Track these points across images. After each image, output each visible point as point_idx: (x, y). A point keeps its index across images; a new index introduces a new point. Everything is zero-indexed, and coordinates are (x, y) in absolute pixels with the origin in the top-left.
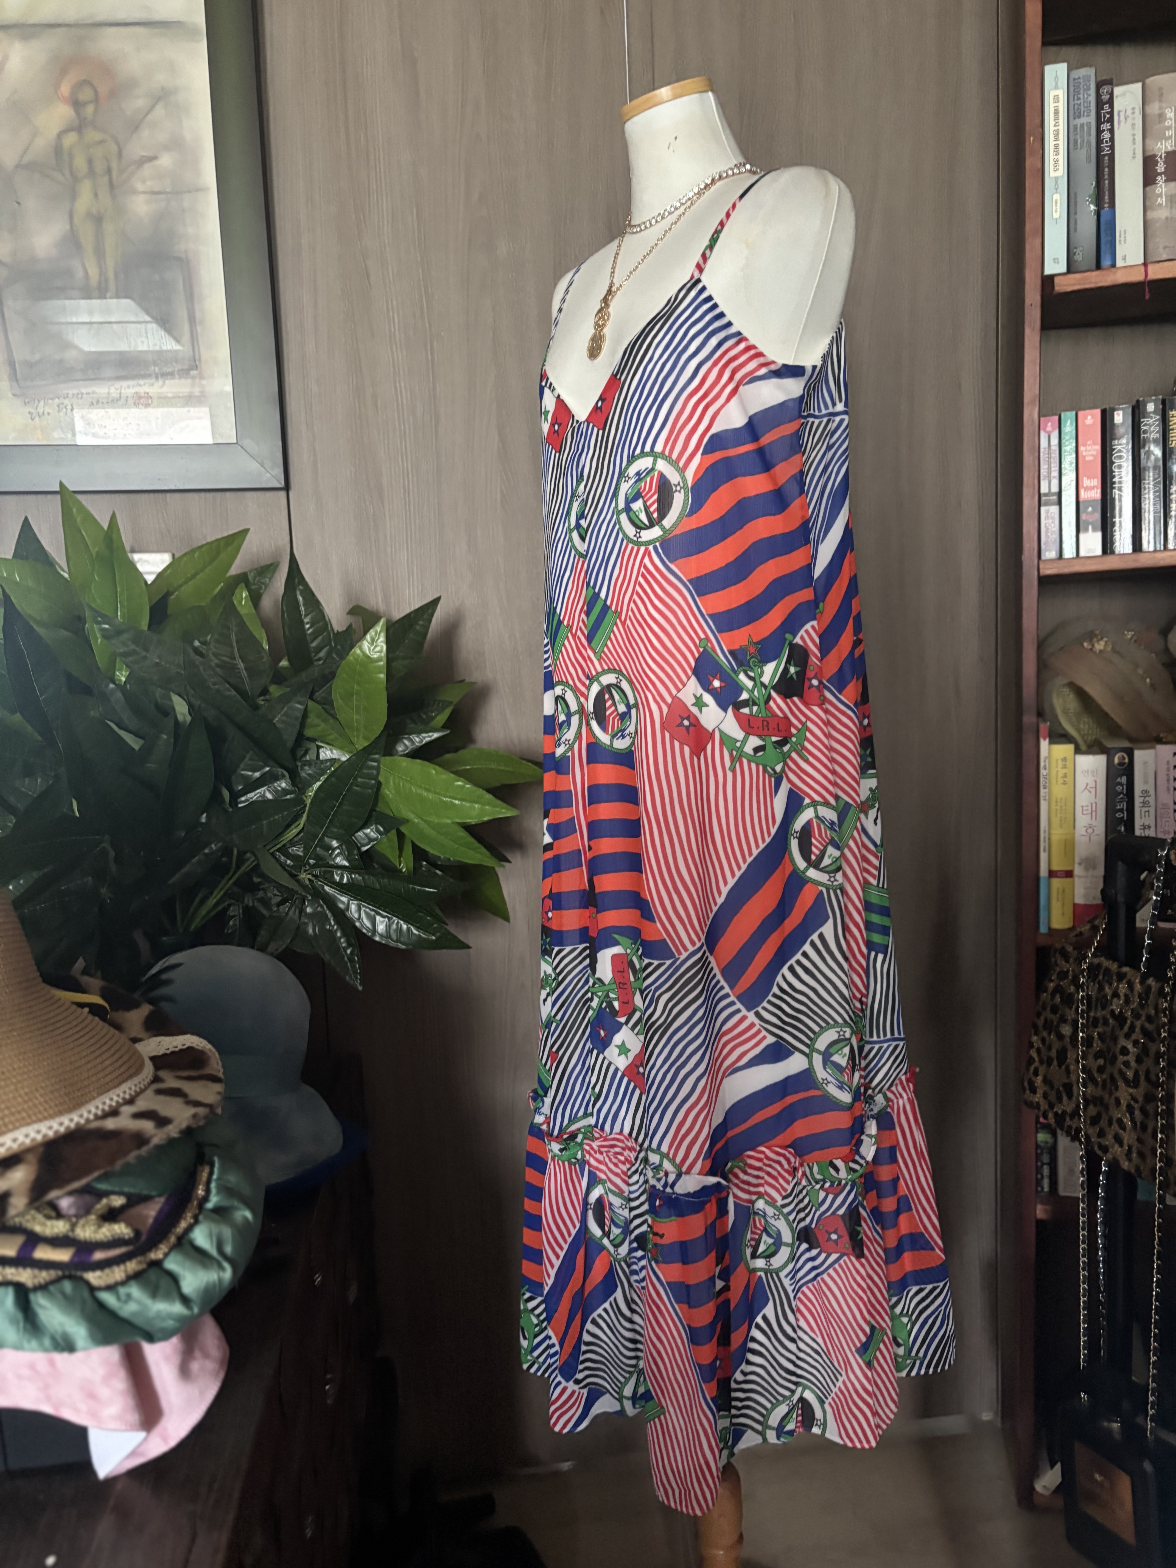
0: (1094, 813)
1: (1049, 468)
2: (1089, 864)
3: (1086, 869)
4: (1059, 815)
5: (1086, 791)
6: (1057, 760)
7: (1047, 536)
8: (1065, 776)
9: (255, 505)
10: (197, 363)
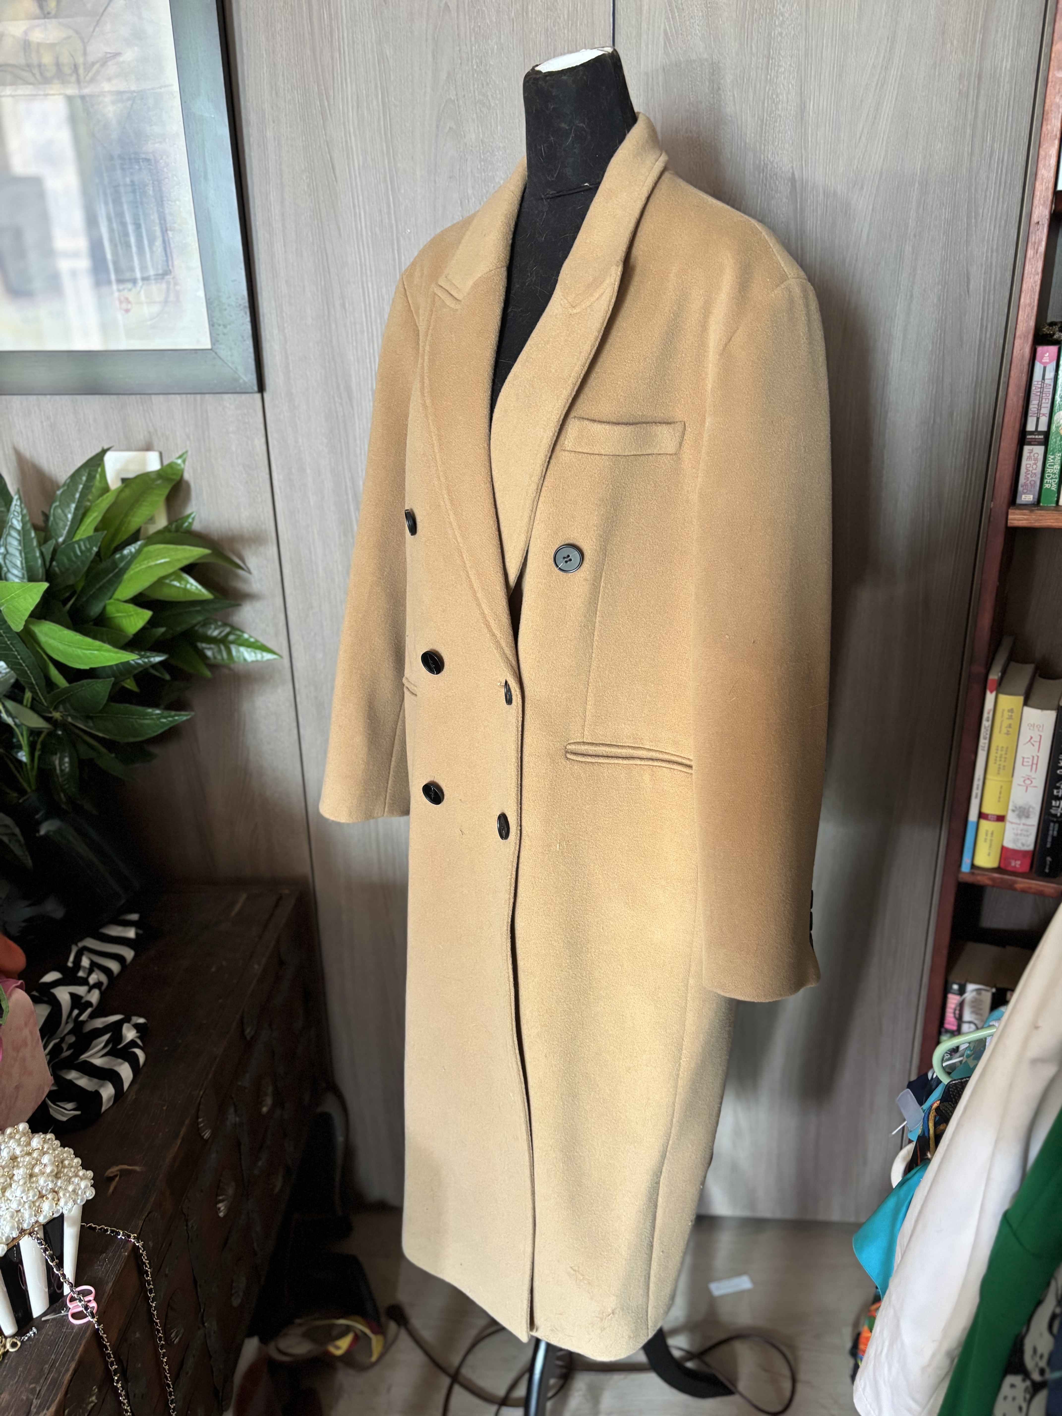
0: (1034, 766)
1: (1040, 406)
2: (1023, 812)
3: (1019, 817)
4: (998, 763)
5: (1029, 743)
6: (1003, 710)
7: (1027, 479)
8: (1010, 726)
9: (232, 407)
10: (171, 268)
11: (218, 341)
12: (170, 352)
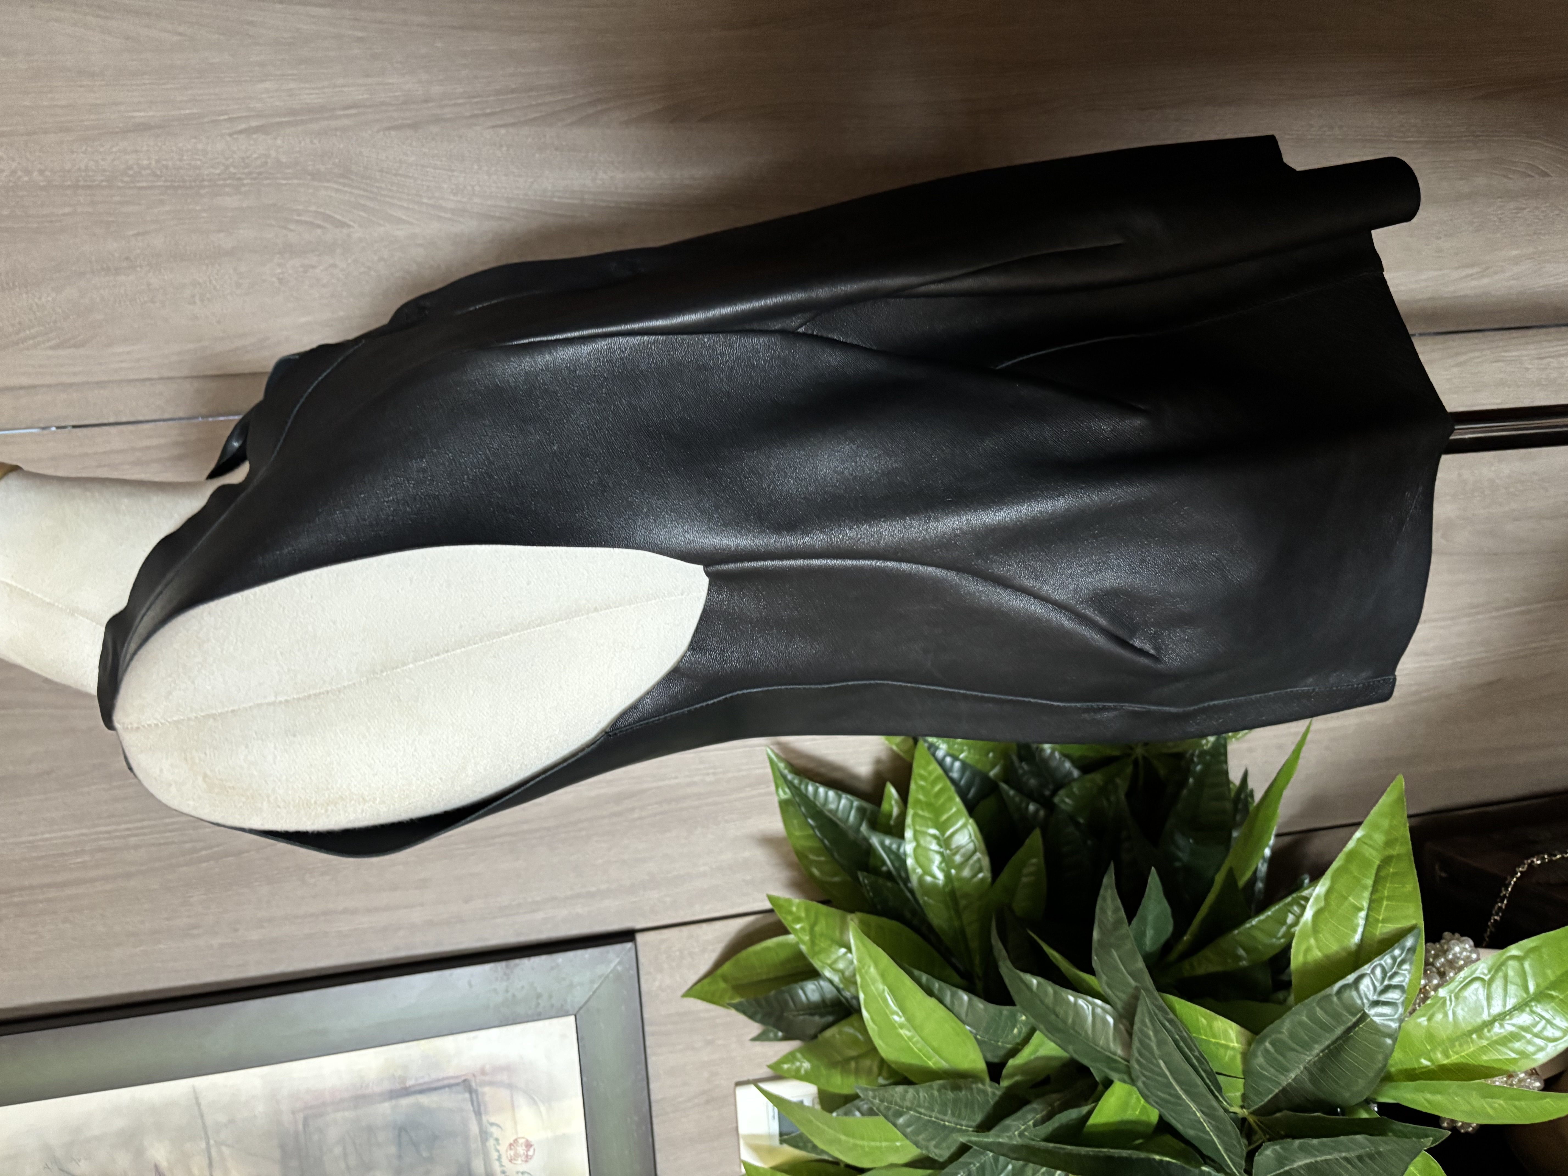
9: (659, 976)
10: (459, 1080)
11: (562, 1006)
12: (584, 1079)
